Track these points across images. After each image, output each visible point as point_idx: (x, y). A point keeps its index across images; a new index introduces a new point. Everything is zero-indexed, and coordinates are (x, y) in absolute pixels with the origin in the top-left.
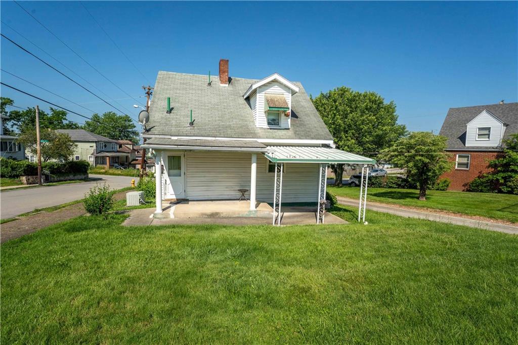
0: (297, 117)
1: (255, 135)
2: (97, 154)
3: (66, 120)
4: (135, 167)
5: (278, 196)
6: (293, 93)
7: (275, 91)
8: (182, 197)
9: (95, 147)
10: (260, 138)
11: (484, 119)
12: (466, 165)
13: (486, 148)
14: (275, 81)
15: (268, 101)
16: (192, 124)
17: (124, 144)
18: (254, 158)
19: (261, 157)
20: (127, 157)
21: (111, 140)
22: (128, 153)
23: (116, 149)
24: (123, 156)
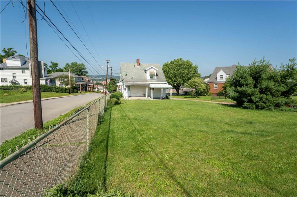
0: (158, 75)
1: (147, 81)
2: (75, 83)
3: (58, 67)
5: (152, 96)
6: (156, 70)
7: (152, 70)
8: (130, 96)
9: (75, 80)
10: (148, 82)
11: (221, 73)
12: (217, 87)
13: (222, 82)
14: (152, 68)
15: (150, 73)
16: (132, 78)
17: (84, 78)
18: (147, 87)
19: (149, 87)
20: (87, 84)
21: (80, 76)
22: (87, 82)
23: (81, 81)
24: (85, 84)
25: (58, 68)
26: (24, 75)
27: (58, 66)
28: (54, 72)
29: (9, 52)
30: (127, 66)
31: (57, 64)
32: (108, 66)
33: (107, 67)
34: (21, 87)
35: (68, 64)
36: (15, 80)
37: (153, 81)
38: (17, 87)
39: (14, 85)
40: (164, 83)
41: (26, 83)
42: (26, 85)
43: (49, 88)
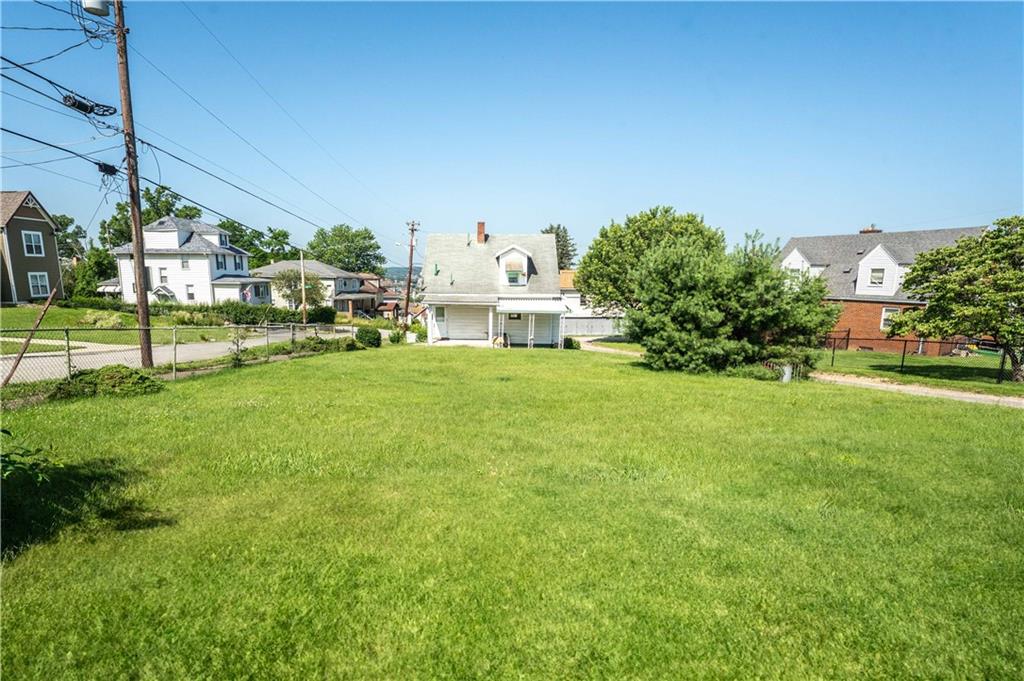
0: (535, 273)
1: (495, 291)
2: (337, 295)
3: (288, 243)
4: (382, 315)
6: (528, 256)
7: (513, 256)
8: (444, 336)
9: (333, 287)
10: (498, 293)
14: (513, 249)
15: (509, 266)
16: (452, 284)
17: (367, 279)
18: (491, 309)
20: (373, 300)
21: (352, 274)
22: (374, 293)
23: (357, 288)
24: (368, 298)
25: (287, 248)
26: (185, 272)
27: (289, 241)
28: (275, 262)
29: (158, 199)
30: (447, 246)
31: (285, 235)
32: (414, 243)
33: (412, 246)
34: (179, 308)
35: (322, 234)
36: (164, 288)
37: (517, 291)
38: (170, 308)
39: (163, 301)
40: (554, 299)
41: (191, 296)
42: (190, 303)
43: (248, 312)
